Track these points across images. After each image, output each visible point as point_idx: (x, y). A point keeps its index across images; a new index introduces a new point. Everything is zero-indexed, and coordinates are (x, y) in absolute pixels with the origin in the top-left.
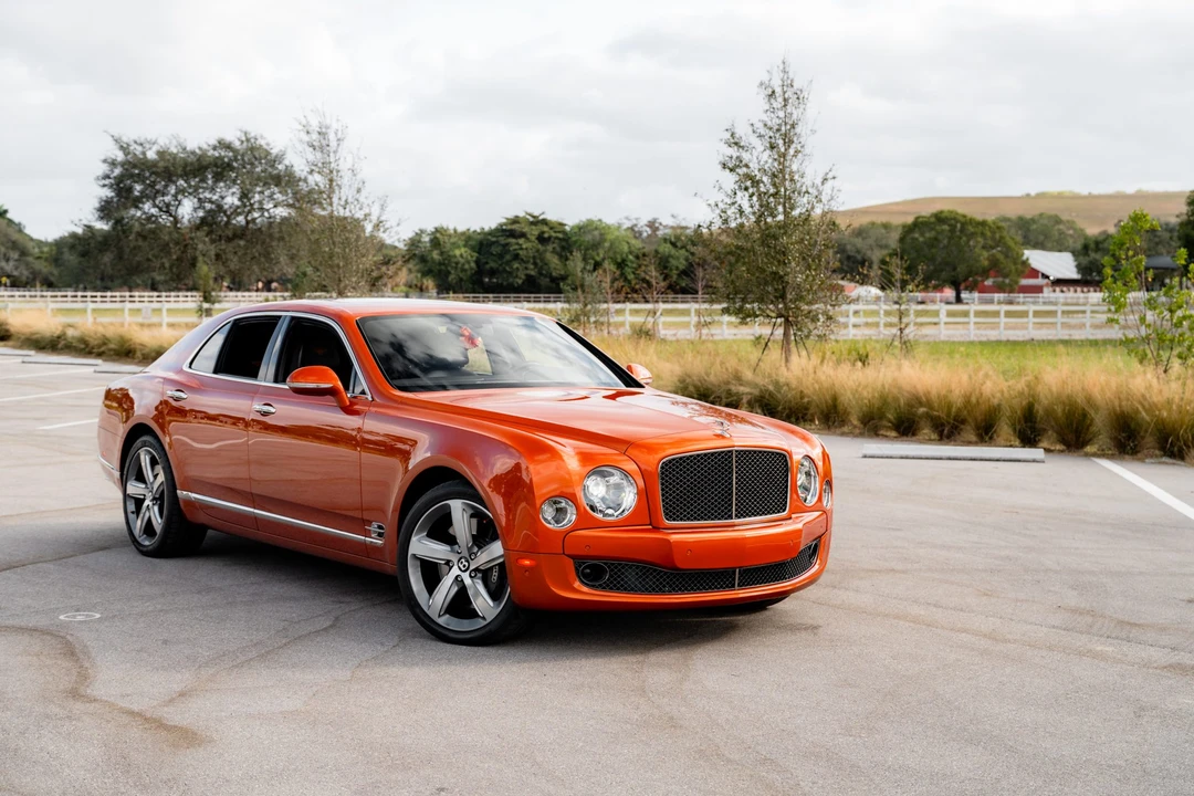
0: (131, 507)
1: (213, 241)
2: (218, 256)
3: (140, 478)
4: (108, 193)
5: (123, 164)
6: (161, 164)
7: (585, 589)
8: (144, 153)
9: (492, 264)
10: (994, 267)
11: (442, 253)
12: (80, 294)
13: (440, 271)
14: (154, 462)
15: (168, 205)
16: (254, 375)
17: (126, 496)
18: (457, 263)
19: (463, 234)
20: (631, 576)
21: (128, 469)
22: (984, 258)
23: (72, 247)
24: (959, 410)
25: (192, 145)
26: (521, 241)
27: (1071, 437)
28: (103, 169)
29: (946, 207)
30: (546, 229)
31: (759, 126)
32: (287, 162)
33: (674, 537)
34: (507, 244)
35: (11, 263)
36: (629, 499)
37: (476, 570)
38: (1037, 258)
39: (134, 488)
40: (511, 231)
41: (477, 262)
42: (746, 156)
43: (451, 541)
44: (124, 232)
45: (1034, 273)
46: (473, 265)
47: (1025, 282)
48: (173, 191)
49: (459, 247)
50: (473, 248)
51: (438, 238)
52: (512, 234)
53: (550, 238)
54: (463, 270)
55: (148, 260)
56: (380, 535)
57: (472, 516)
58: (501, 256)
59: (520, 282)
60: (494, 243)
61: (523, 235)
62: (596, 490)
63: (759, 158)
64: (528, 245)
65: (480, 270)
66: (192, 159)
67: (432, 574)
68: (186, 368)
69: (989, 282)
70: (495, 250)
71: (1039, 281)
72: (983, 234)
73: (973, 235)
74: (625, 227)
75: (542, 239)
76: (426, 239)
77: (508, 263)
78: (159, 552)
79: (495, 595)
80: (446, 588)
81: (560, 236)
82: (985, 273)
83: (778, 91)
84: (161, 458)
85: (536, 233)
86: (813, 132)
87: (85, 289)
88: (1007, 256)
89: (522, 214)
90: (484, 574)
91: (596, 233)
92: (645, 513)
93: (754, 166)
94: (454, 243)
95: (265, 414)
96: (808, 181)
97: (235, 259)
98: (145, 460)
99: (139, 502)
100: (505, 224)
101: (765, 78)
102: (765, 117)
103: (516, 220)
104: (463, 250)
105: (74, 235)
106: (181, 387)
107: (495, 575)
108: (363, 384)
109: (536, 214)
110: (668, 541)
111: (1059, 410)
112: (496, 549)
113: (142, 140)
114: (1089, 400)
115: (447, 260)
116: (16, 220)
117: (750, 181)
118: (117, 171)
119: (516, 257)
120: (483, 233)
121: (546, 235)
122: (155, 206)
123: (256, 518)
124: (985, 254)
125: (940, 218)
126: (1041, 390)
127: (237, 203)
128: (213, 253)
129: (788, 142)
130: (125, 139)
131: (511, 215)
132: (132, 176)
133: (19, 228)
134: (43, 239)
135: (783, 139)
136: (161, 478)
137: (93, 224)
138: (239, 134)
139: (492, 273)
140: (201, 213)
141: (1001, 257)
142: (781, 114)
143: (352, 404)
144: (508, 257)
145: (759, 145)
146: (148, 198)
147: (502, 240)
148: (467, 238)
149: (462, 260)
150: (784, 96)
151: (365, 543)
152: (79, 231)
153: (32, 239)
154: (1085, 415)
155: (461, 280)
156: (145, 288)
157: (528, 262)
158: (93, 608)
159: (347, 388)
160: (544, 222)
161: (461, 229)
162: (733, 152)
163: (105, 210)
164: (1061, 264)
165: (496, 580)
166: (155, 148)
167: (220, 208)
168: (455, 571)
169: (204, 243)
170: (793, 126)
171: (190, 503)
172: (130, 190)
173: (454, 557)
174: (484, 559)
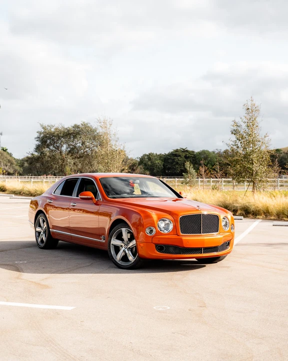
0: (37, 235)
1: (72, 159)
2: (74, 164)
3: (40, 226)
4: (38, 143)
5: (43, 133)
6: (56, 133)
7: (158, 253)
8: (50, 130)
9: (169, 166)
11: (152, 162)
12: (30, 177)
13: (151, 168)
14: (44, 221)
15: (58, 147)
16: (71, 195)
17: (36, 231)
18: (157, 166)
19: (159, 155)
20: (171, 249)
21: (37, 224)
23: (27, 161)
25: (66, 127)
26: (179, 158)
28: (37, 135)
30: (187, 153)
31: (244, 118)
32: (98, 132)
34: (174, 159)
35: (8, 167)
36: (171, 227)
37: (129, 248)
39: (38, 229)
40: (175, 154)
41: (163, 165)
43: (122, 240)
44: (44, 156)
46: (162, 166)
48: (60, 142)
49: (157, 160)
50: (162, 161)
51: (150, 157)
52: (176, 155)
53: (189, 156)
54: (159, 168)
55: (52, 165)
56: (104, 239)
57: (128, 233)
58: (172, 163)
59: (178, 172)
60: (169, 159)
61: (180, 156)
62: (162, 225)
64: (182, 159)
65: (165, 167)
66: (66, 131)
67: (117, 249)
68: (53, 194)
70: (170, 161)
74: (216, 153)
75: (186, 157)
76: (146, 157)
77: (174, 165)
78: (45, 248)
79: (134, 255)
80: (121, 253)
81: (192, 156)
84: (46, 220)
85: (184, 155)
87: (32, 175)
89: (179, 149)
90: (131, 249)
91: (205, 155)
92: (175, 231)
93: (242, 132)
94: (155, 159)
95: (74, 206)
97: (80, 165)
98: (41, 221)
99: (39, 233)
100: (173, 152)
103: (177, 151)
104: (159, 161)
105: (28, 157)
106: (51, 199)
107: (134, 249)
108: (100, 197)
109: (184, 148)
110: (182, 239)
112: (134, 242)
113: (50, 125)
115: (153, 164)
116: (10, 153)
118: (42, 135)
119: (177, 163)
120: (166, 155)
121: (187, 156)
122: (54, 147)
123: (71, 236)
127: (81, 146)
128: (72, 163)
130: (44, 125)
131: (175, 149)
132: (46, 137)
133: (11, 155)
134: (18, 158)
135: (252, 123)
136: (45, 226)
137: (34, 153)
138: (81, 123)
139: (169, 169)
140: (69, 149)
143: (97, 202)
144: (174, 163)
145: (244, 125)
146: (51, 144)
147: (172, 158)
148: (160, 157)
149: (158, 165)
151: (100, 242)
152: (30, 156)
153: (15, 159)
155: (158, 171)
156: (52, 174)
157: (181, 165)
158: (25, 260)
159: (96, 198)
160: (187, 151)
161: (158, 154)
162: (235, 128)
163: (38, 148)
165: (134, 251)
166: (54, 128)
167: (75, 147)
168: (123, 248)
169: (70, 159)
170: (255, 118)
172: (46, 142)
173: (123, 245)
174: (131, 244)
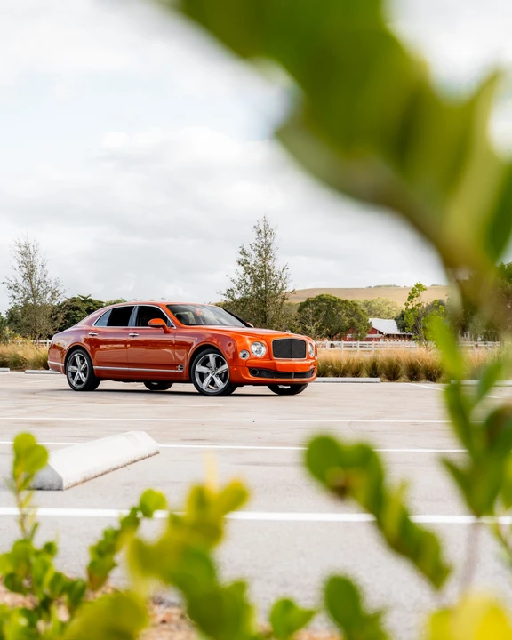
0: (70, 375)
3: (75, 365)
7: (252, 376)
10: (352, 328)
14: (81, 358)
16: (126, 324)
20: (264, 373)
21: (69, 362)
22: (347, 322)
24: (345, 367)
26: (77, 312)
27: (391, 376)
29: (324, 293)
30: (91, 305)
31: (253, 245)
33: (277, 362)
34: (69, 314)
36: (264, 350)
37: (217, 374)
38: (376, 323)
39: (71, 369)
40: (71, 306)
42: (248, 259)
43: (209, 366)
45: (375, 331)
47: (369, 336)
52: (72, 308)
56: (182, 369)
57: (216, 358)
61: (78, 308)
62: (254, 348)
63: (253, 259)
64: (81, 314)
67: (202, 377)
68: (94, 326)
69: (349, 336)
71: (378, 335)
72: (346, 308)
73: (341, 308)
75: (89, 311)
78: (84, 389)
79: (224, 381)
80: (207, 380)
82: (347, 330)
83: (263, 230)
84: (86, 357)
85: (85, 307)
86: (278, 248)
88: (359, 321)
89: (77, 296)
90: (219, 375)
92: (268, 356)
93: (252, 263)
95: (134, 336)
96: (276, 270)
98: (77, 358)
99: (74, 373)
100: (68, 302)
101: (256, 224)
102: (256, 242)
103: (74, 300)
106: (94, 331)
107: (224, 375)
108: (173, 324)
109: (86, 296)
110: (275, 363)
111: (386, 363)
112: (225, 367)
114: (398, 361)
117: (250, 270)
119: (74, 321)
121: (92, 309)
123: (129, 371)
124: (347, 319)
125: (321, 299)
126: (379, 356)
129: (267, 253)
131: (70, 297)
135: (265, 251)
136: (85, 363)
141: (356, 322)
142: (264, 240)
143: (169, 330)
145: (254, 254)
150: (264, 232)
151: (176, 372)
154: (397, 366)
160: (90, 301)
162: (243, 257)
164: (390, 327)
165: (224, 377)
168: (210, 375)
170: (269, 246)
171: (98, 370)
173: (210, 371)
174: (219, 371)
